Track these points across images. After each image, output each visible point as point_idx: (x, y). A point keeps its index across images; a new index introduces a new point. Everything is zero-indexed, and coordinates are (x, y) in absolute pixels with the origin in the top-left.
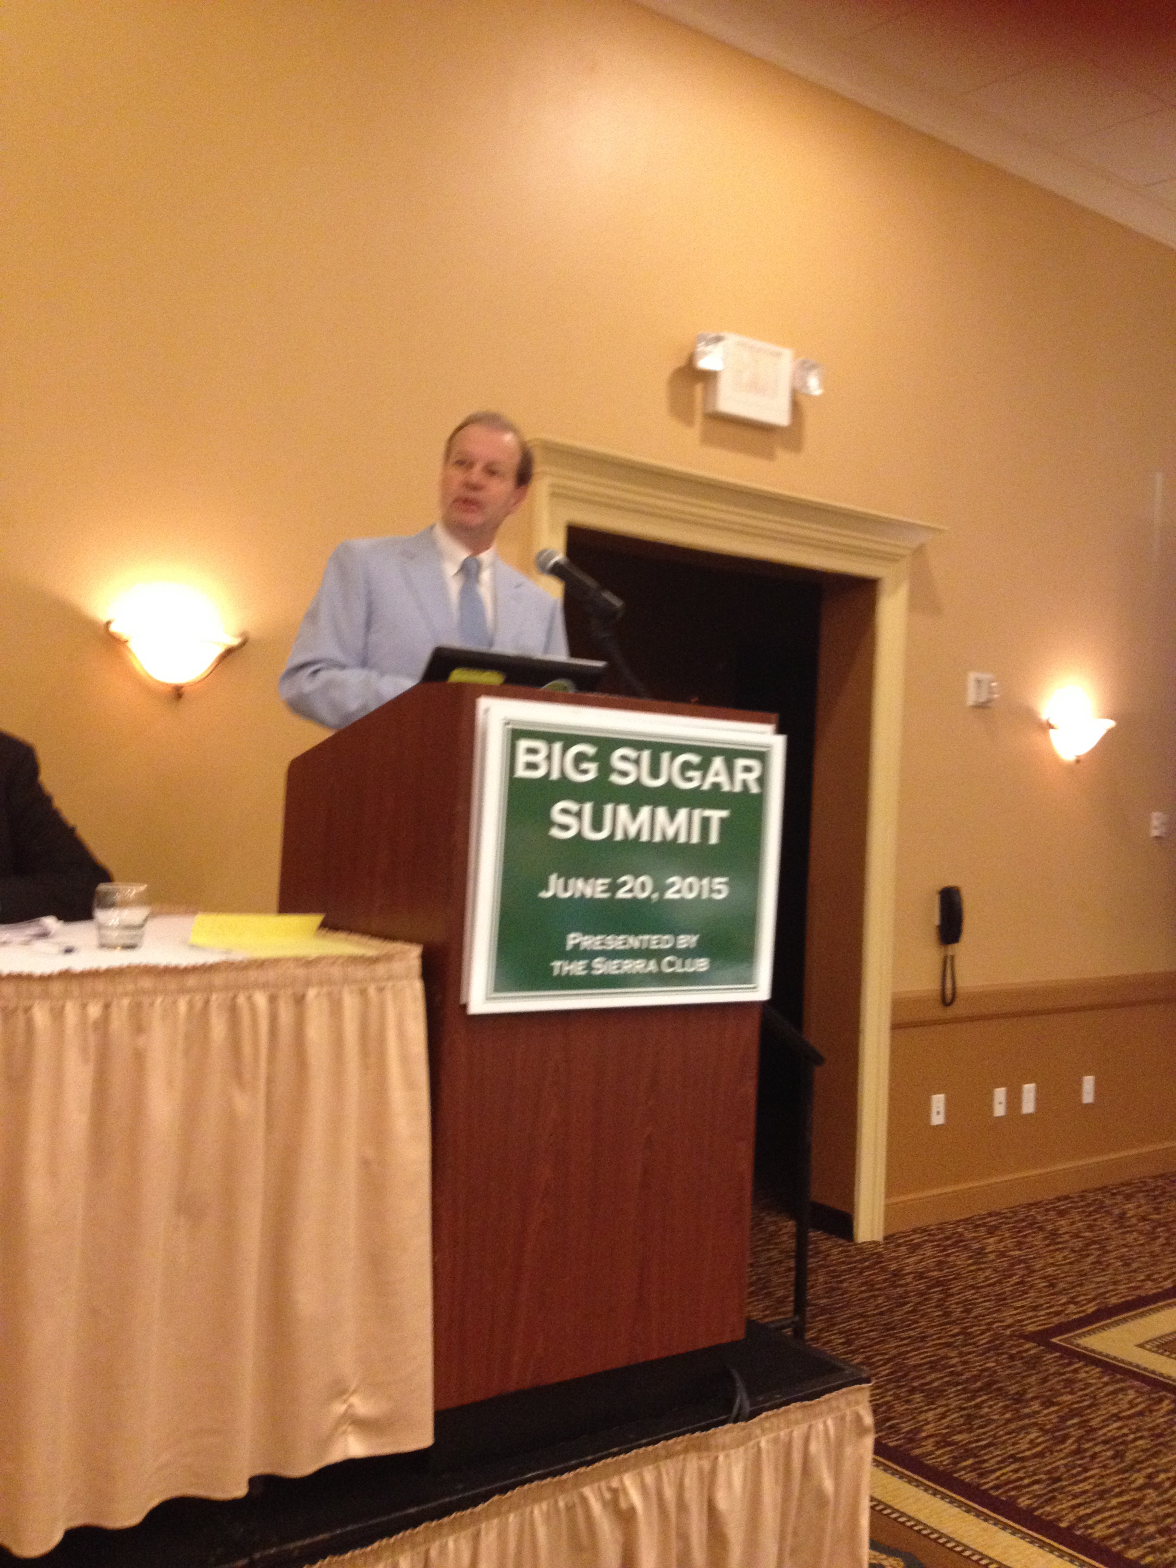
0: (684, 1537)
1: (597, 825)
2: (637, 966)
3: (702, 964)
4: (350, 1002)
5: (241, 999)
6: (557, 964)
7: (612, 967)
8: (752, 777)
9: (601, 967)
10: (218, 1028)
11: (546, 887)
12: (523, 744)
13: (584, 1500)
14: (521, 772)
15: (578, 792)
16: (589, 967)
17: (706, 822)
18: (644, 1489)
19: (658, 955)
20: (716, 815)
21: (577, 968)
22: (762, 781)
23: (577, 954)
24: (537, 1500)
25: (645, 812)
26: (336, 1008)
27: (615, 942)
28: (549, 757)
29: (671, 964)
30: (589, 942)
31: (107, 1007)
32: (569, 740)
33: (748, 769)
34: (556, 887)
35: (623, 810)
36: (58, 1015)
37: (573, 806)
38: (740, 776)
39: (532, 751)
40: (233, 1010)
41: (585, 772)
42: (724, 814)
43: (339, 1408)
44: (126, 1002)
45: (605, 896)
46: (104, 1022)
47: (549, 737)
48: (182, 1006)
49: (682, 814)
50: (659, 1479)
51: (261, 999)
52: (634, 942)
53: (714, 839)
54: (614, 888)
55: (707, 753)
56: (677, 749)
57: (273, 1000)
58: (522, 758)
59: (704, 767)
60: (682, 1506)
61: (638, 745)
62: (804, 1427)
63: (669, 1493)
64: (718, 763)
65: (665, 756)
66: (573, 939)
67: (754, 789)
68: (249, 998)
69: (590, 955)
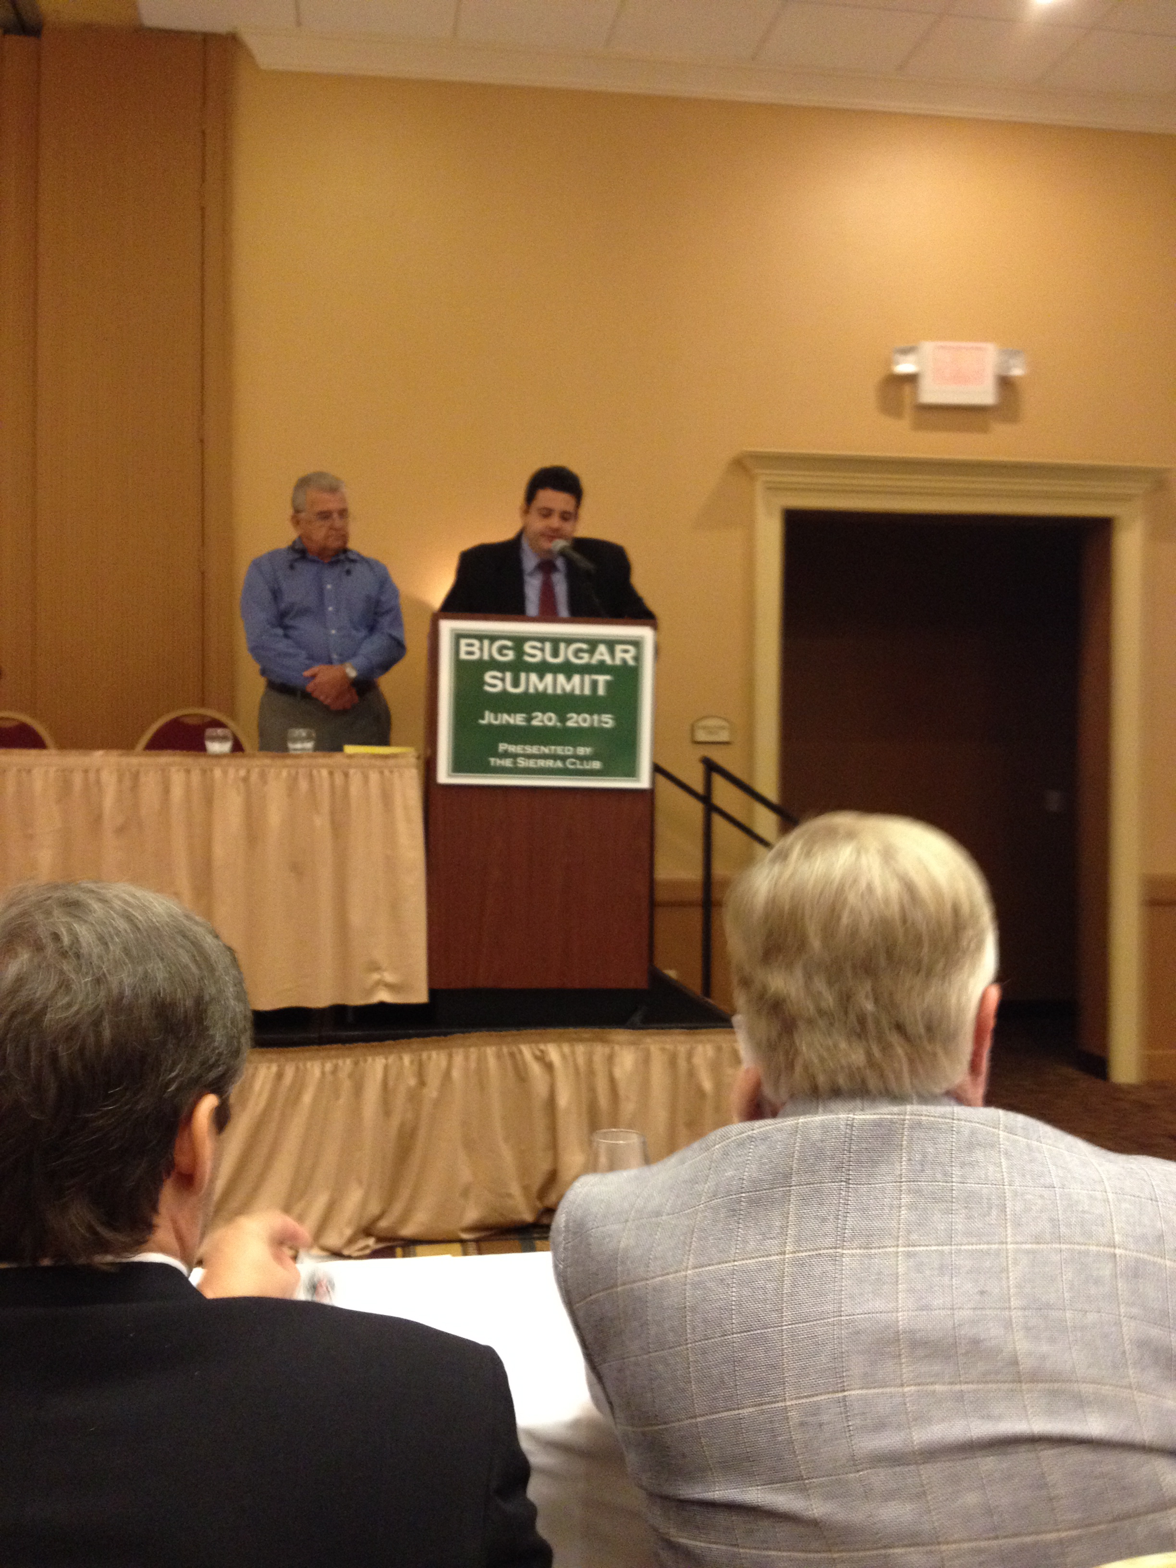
0: (592, 1090)
1: (516, 684)
2: (550, 763)
3: (596, 765)
4: (374, 777)
5: (315, 772)
6: (492, 760)
7: (531, 763)
8: (629, 657)
9: (522, 763)
10: (303, 785)
11: (483, 718)
12: (463, 642)
13: (521, 1052)
14: (463, 656)
15: (501, 667)
16: (515, 763)
17: (594, 684)
18: (564, 1057)
19: (563, 758)
20: (602, 679)
21: (507, 763)
22: (637, 658)
23: (506, 755)
24: (489, 1044)
25: (549, 678)
26: (366, 779)
27: (533, 750)
28: (481, 649)
29: (573, 764)
30: (512, 748)
31: (248, 772)
32: (493, 638)
33: (626, 651)
34: (489, 719)
35: (534, 677)
36: (225, 773)
37: (499, 675)
38: (619, 655)
39: (471, 645)
40: (311, 776)
41: (505, 655)
42: (608, 677)
43: (376, 976)
44: (257, 770)
45: (524, 724)
46: (246, 780)
47: (480, 637)
48: (284, 773)
49: (576, 679)
50: (573, 1053)
51: (325, 773)
52: (545, 750)
53: (601, 691)
54: (529, 719)
55: (593, 644)
56: (569, 641)
57: (331, 774)
58: (463, 648)
59: (592, 651)
60: (591, 1072)
61: (542, 639)
62: (688, 1046)
63: (581, 1060)
64: (602, 648)
65: (562, 646)
66: (502, 747)
67: (631, 662)
68: (319, 771)
69: (515, 756)
